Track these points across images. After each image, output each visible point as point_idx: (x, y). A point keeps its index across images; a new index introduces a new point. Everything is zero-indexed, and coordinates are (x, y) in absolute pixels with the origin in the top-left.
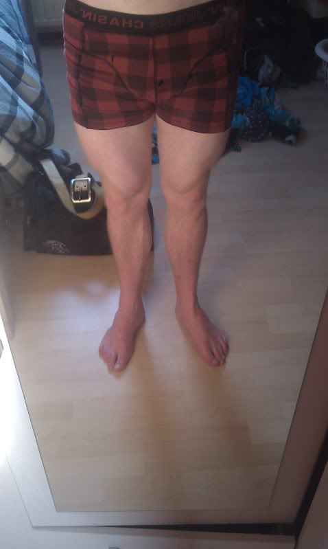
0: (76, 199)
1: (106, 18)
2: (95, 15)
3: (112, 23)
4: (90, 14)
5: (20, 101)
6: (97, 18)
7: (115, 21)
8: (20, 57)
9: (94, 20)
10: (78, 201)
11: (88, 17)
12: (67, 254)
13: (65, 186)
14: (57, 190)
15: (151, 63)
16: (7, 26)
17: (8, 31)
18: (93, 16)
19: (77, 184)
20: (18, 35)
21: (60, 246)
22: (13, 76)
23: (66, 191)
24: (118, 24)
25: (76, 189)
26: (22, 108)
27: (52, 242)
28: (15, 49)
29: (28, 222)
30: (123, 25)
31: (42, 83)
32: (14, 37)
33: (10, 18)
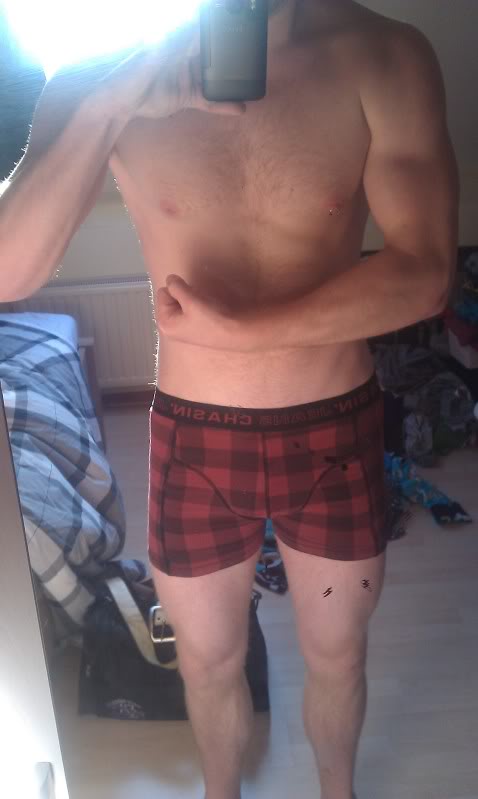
0: (156, 636)
1: (203, 413)
2: (189, 410)
3: (210, 419)
4: (183, 408)
5: (86, 505)
6: (192, 413)
7: (215, 417)
8: (84, 442)
9: (189, 415)
10: (159, 640)
11: (180, 413)
12: (140, 719)
13: (141, 618)
14: (130, 625)
15: (261, 476)
16: (67, 400)
17: (68, 406)
18: (186, 411)
19: (158, 614)
20: (81, 410)
21: (133, 708)
22: (75, 468)
23: (143, 626)
24: (218, 419)
25: (158, 622)
26: (87, 514)
27: (121, 702)
28: (79, 433)
29: (88, 673)
30: (226, 421)
31: (111, 473)
32: (76, 415)
33: (70, 388)
